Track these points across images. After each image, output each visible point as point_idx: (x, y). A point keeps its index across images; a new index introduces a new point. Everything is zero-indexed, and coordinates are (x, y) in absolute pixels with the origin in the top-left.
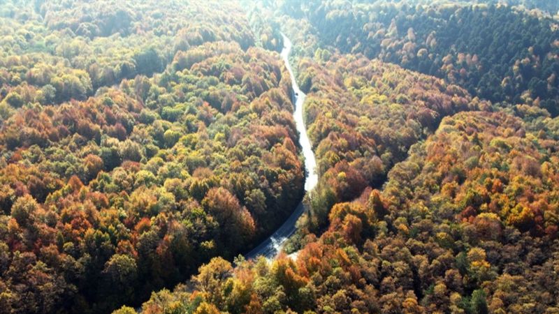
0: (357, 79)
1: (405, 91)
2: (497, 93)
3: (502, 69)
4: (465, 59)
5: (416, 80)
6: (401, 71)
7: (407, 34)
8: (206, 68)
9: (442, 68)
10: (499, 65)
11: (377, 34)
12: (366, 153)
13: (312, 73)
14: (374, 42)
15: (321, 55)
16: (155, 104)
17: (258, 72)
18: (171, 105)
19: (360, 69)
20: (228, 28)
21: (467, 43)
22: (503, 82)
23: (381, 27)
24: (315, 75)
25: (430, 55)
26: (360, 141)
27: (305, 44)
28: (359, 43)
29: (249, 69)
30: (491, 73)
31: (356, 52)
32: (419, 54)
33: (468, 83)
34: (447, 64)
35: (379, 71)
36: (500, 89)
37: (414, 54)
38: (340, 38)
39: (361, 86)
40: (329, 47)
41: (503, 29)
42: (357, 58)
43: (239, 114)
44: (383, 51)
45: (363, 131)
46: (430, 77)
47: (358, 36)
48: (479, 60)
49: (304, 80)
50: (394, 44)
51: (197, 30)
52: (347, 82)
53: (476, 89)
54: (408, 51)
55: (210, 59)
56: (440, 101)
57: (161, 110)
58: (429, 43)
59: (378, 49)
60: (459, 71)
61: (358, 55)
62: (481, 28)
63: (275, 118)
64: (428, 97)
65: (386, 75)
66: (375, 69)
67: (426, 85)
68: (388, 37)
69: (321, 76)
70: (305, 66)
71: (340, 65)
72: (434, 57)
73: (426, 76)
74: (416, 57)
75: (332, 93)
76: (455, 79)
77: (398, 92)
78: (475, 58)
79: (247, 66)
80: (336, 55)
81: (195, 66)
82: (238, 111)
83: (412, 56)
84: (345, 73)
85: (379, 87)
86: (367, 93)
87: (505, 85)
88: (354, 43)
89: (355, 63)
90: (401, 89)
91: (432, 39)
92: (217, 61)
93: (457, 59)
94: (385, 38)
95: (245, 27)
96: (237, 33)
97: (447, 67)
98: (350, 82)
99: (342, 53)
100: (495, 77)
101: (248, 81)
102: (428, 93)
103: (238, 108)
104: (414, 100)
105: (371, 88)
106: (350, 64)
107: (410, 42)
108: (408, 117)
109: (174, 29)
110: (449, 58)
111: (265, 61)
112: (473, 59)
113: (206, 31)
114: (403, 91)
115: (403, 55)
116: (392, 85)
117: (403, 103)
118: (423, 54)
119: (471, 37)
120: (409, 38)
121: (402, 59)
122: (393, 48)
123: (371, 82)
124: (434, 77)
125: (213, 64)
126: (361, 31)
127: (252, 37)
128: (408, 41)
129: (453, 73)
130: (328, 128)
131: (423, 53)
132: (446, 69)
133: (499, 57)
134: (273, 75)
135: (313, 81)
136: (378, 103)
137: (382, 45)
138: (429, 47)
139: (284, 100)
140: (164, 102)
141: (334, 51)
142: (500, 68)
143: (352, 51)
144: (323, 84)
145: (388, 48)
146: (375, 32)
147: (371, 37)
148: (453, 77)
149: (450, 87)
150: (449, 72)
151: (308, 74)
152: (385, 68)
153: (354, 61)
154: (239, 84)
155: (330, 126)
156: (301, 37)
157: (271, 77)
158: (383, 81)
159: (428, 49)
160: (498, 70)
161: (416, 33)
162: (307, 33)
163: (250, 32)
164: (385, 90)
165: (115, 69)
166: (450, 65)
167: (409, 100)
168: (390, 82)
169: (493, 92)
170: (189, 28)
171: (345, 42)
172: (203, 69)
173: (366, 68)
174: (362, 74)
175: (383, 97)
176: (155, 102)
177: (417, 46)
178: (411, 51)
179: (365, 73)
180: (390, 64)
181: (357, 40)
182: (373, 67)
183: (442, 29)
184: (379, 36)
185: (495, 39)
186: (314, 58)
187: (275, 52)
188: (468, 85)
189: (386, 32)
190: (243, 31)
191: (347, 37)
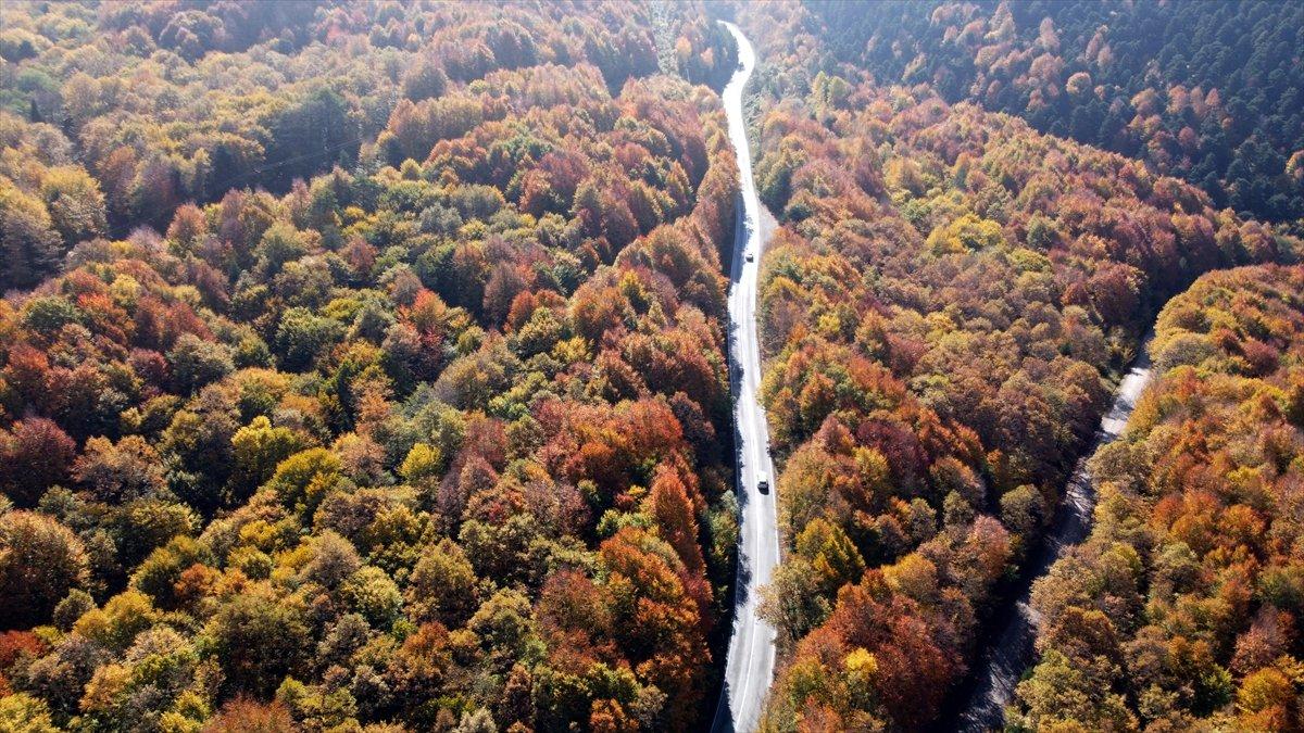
0: (917, 164)
1: (1050, 204)
2: (1281, 196)
3: (1285, 129)
4: (1188, 101)
5: (1072, 162)
6: (1032, 137)
7: (1037, 34)
8: (470, 155)
9: (1133, 124)
10: (1275, 118)
11: (965, 32)
12: (950, 499)
13: (794, 155)
14: (957, 55)
15: (827, 91)
16: (261, 297)
17: (630, 166)
18: (314, 303)
19: (923, 132)
20: (582, 23)
21: (1188, 58)
22: (1290, 164)
23: (976, 15)
24: (801, 164)
25: (1099, 89)
26: (929, 446)
27: (789, 61)
28: (922, 56)
29: (606, 156)
30: (1259, 140)
31: (915, 79)
32: (1070, 87)
33: (1202, 166)
34: (1145, 115)
35: (974, 139)
36: (1285, 185)
37: (1059, 86)
38: (879, 42)
39: (930, 186)
40: (850, 68)
41: (1275, 23)
42: (919, 99)
43: (526, 341)
44: (980, 75)
45: (939, 395)
46: (1109, 156)
47: (918, 37)
48: (1223, 102)
49: (772, 174)
50: (1008, 61)
51: (484, 33)
52: (892, 175)
53: (1223, 181)
54: (1044, 77)
55: (492, 125)
56: (1143, 233)
57: (278, 319)
58: (1094, 57)
59: (969, 71)
60: (1177, 134)
61: (919, 88)
62: (1220, 20)
63: (642, 361)
64: (1114, 223)
65: (995, 153)
66: (963, 133)
67: (1100, 181)
68: (992, 42)
69: (818, 166)
70: (777, 131)
71: (875, 121)
72: (1109, 95)
73: (1098, 153)
74: (1065, 94)
75: (846, 222)
76: (1168, 156)
77: (1028, 206)
78: (1213, 98)
79: (601, 146)
80: (865, 90)
81: (443, 149)
82: (526, 330)
83: (1053, 90)
84: (887, 144)
85: (977, 187)
86: (944, 211)
87: (1298, 173)
88: (909, 56)
89: (912, 115)
90: (1036, 197)
91: (1099, 48)
92: (512, 133)
93: (1169, 101)
94: (985, 44)
95: (630, 21)
96: (605, 39)
97: (1147, 122)
98: (898, 175)
99: (879, 83)
100: (1270, 150)
101: (589, 202)
102: (1109, 212)
103: (526, 316)
104: (1076, 233)
105: (956, 192)
106: (900, 118)
107: (1046, 56)
108: (1065, 298)
109: (426, 28)
110: (1149, 97)
111: (658, 127)
112: (1208, 101)
113: (507, 35)
114: (1041, 204)
115: (1033, 89)
116: (1013, 184)
117: (1048, 246)
118: (1080, 88)
119: (1196, 40)
120: (1045, 45)
121: (1027, 100)
122: (1006, 70)
123: (954, 170)
124: (1118, 156)
125: (497, 143)
126: (926, 24)
127: (647, 47)
128: (1040, 52)
129: (1163, 140)
130: (821, 394)
131: (1080, 84)
132: (1143, 129)
133: (1273, 96)
134: (676, 171)
135: (795, 180)
136: (978, 248)
137: (977, 61)
138: (1095, 66)
139: (697, 265)
140: (290, 292)
141: (861, 80)
142: (1279, 125)
143: (904, 78)
144: (824, 194)
145: (993, 68)
146: (960, 28)
147: (951, 41)
148: (1162, 151)
149: (1162, 183)
150: (1151, 136)
151: (782, 160)
152: (989, 130)
153: (910, 106)
154: (563, 210)
155: (829, 383)
156: (780, 42)
157: (672, 178)
158: (986, 171)
159: (1092, 75)
160: (1274, 129)
161: (1060, 31)
162: (797, 30)
163: (643, 33)
164: (993, 198)
165: (186, 166)
166: (1155, 118)
167: (1062, 233)
168: (1006, 175)
169: (1269, 192)
170: (465, 25)
171: (888, 52)
172: (463, 159)
173: (940, 128)
174: (930, 148)
175: (988, 227)
176: (263, 288)
177: (1064, 66)
178: (1051, 79)
179: (936, 145)
180: (1000, 116)
181: (916, 46)
182: (959, 128)
183: (1123, 21)
184: (971, 39)
185: (1260, 50)
186: (809, 99)
187: (704, 87)
188: (1203, 173)
189: (987, 29)
190: (623, 30)
191: (892, 41)
